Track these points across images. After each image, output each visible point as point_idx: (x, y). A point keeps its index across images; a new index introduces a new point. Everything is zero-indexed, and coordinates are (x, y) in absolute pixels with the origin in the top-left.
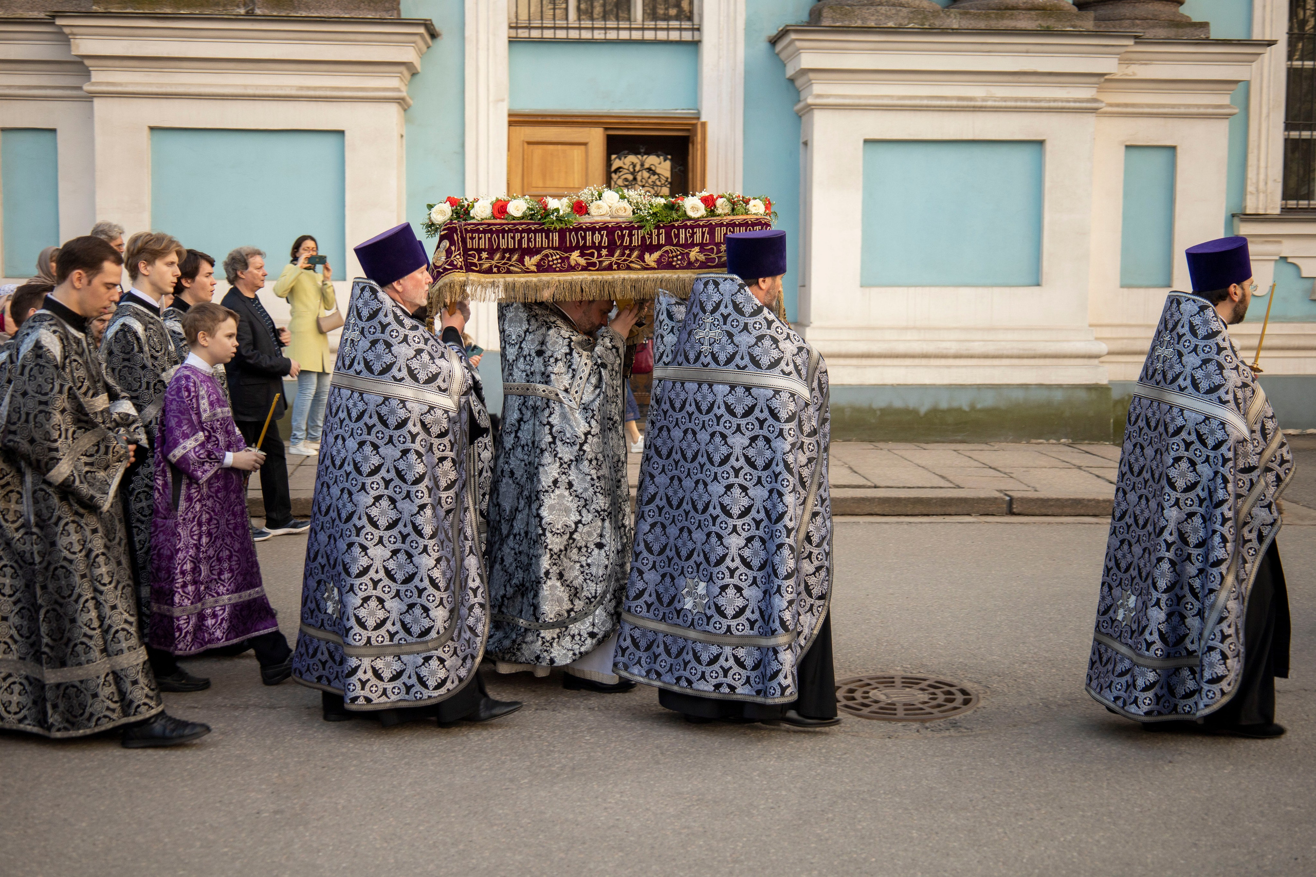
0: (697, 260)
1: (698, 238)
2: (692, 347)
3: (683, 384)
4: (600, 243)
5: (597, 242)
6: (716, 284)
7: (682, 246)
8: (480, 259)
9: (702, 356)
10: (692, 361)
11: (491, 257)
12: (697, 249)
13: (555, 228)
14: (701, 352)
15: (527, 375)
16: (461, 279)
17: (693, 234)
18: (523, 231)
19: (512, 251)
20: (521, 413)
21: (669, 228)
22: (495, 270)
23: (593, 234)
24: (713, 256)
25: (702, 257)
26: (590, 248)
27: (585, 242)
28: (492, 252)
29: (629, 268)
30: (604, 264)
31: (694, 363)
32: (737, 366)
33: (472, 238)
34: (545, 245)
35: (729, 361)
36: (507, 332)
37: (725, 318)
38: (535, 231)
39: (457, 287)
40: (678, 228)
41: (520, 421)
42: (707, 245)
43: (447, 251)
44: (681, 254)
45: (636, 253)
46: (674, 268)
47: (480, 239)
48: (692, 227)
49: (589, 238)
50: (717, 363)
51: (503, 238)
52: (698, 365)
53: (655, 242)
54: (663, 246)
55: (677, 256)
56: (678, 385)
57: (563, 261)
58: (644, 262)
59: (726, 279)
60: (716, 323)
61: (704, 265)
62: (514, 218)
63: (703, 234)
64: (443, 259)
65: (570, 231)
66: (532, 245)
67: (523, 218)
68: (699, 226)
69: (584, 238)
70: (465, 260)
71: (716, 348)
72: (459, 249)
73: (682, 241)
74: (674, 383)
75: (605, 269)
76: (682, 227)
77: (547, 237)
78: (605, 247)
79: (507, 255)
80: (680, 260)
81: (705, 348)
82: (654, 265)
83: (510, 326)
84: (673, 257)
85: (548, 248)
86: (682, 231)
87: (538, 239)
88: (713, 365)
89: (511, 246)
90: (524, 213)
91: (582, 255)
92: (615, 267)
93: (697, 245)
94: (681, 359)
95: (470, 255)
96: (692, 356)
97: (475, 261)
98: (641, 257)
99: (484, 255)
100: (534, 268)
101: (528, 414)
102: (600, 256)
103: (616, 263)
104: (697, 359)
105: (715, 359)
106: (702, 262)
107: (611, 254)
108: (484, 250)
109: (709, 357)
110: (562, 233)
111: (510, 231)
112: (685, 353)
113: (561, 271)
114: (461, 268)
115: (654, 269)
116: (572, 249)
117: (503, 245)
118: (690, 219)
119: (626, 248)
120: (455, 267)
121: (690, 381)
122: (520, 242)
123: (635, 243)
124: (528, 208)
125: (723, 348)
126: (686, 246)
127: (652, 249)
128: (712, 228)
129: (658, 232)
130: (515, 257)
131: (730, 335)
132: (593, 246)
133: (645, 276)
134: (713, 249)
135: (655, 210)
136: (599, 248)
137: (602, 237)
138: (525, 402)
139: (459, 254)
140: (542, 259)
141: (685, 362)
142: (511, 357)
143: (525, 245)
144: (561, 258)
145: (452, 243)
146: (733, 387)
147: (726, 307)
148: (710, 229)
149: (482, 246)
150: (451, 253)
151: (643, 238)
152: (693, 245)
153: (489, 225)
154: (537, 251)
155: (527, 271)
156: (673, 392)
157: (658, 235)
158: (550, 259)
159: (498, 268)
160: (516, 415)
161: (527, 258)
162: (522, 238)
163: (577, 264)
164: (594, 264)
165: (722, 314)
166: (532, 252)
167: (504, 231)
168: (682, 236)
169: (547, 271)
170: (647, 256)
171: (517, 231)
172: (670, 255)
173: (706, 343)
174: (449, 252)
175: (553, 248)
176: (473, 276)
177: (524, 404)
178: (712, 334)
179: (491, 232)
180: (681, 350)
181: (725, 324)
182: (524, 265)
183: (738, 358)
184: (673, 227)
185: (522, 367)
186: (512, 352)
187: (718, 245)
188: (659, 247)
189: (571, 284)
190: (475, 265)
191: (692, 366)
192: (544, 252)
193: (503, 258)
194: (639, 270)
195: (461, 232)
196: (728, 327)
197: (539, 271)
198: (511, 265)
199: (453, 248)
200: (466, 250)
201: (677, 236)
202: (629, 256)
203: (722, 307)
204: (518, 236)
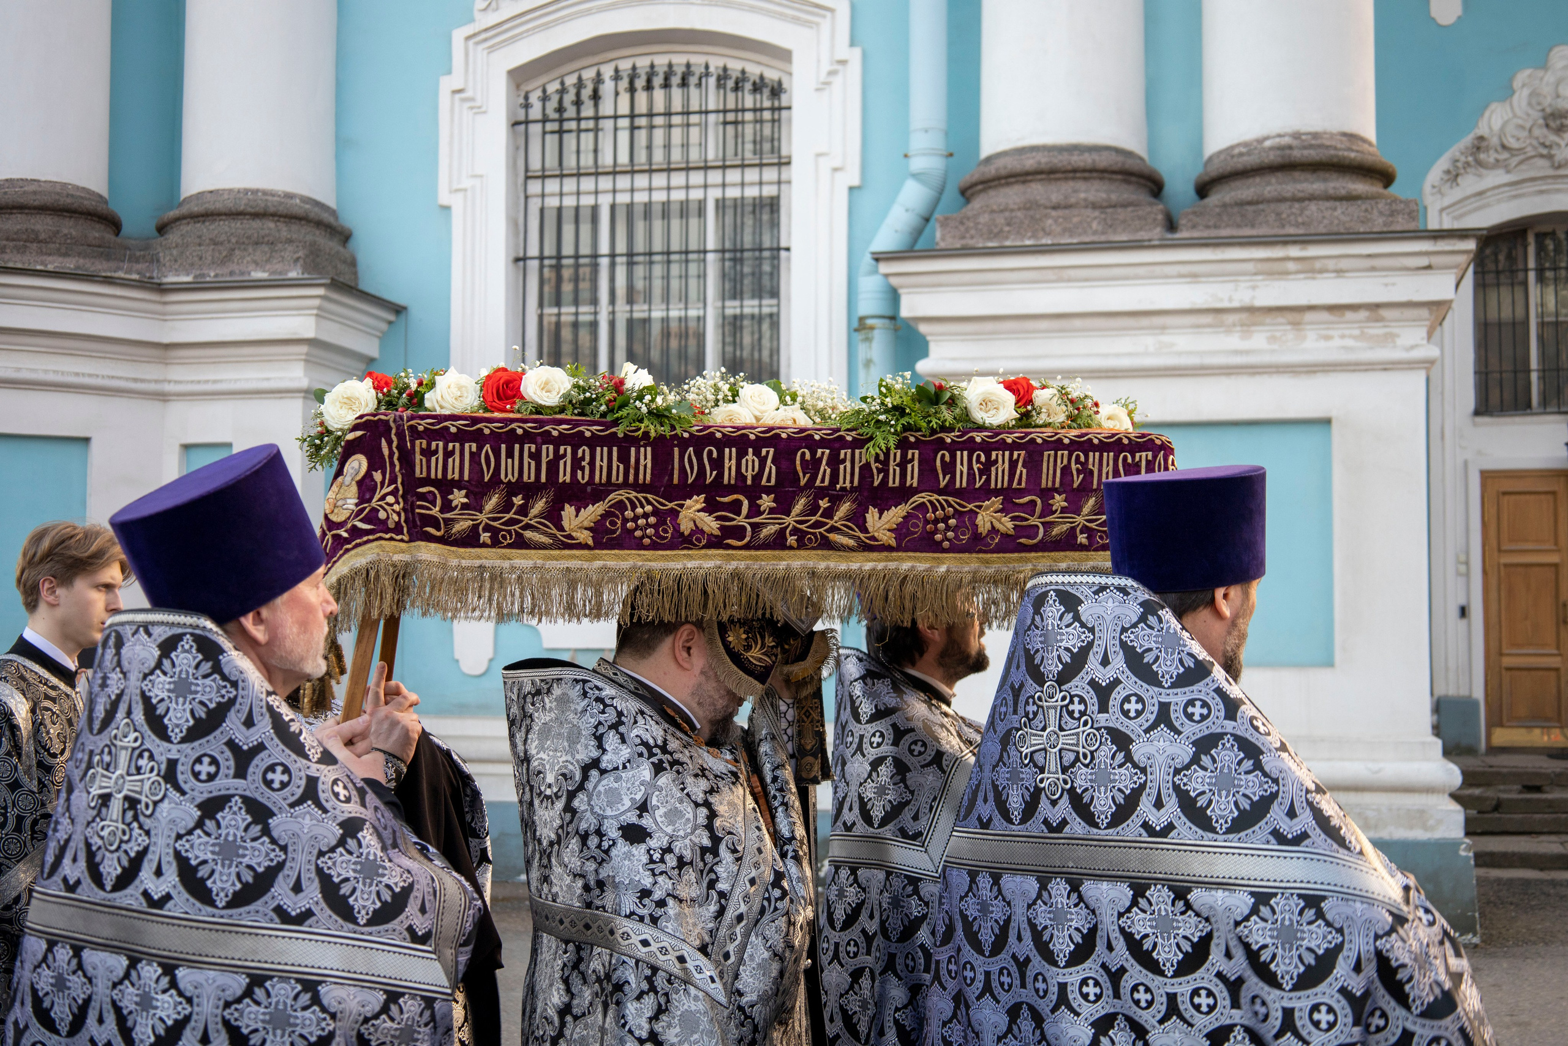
0: (994, 530)
1: (1000, 475)
2: (1015, 777)
3: (996, 879)
4: (757, 477)
5: (749, 475)
6: (1070, 601)
7: (959, 493)
8: (447, 507)
9: (1044, 803)
10: (1016, 816)
11: (475, 504)
12: (996, 502)
13: (646, 434)
14: (1038, 791)
15: (587, 888)
16: (396, 558)
17: (990, 463)
18: (563, 439)
19: (530, 491)
20: (568, 990)
21: (930, 446)
22: (485, 537)
23: (741, 455)
24: (1034, 521)
25: (1006, 524)
26: (731, 489)
27: (720, 475)
28: (478, 491)
29: (826, 544)
30: (765, 532)
31: (1023, 821)
32: (1146, 825)
33: (428, 453)
34: (618, 477)
35: (1124, 811)
36: (535, 764)
37: (1103, 693)
38: (594, 442)
39: (386, 580)
40: (953, 448)
41: (565, 1010)
42: (1021, 493)
43: (360, 483)
44: (958, 514)
45: (845, 508)
46: (937, 547)
47: (448, 454)
48: (987, 447)
49: (730, 464)
50: (1090, 819)
51: (510, 454)
52: (1035, 826)
53: (894, 482)
54: (913, 491)
55: (945, 519)
56: (984, 882)
57: (661, 522)
58: (865, 530)
59: (1103, 588)
60: (1077, 707)
61: (1009, 544)
62: (539, 409)
63: (1013, 464)
64: (351, 503)
65: (684, 444)
66: (583, 477)
67: (562, 410)
68: (1003, 446)
69: (718, 464)
70: (409, 509)
71: (1082, 778)
72: (393, 481)
73: (962, 481)
74: (973, 876)
75: (766, 546)
76: (962, 446)
77: (624, 458)
78: (768, 490)
79: (518, 501)
80: (955, 529)
81: (1051, 777)
82: (887, 538)
83: (541, 748)
84: (936, 521)
85: (625, 485)
86: (962, 456)
87: (601, 463)
88: (1077, 827)
89: (529, 477)
90: (567, 396)
91: (710, 507)
92: (791, 540)
93: (997, 492)
94: (986, 809)
95: (423, 497)
96: (1016, 802)
97: (435, 511)
98: (858, 519)
99: (459, 497)
100: (585, 537)
101: (586, 995)
102: (755, 511)
103: (795, 531)
104: (1030, 809)
105: (1082, 807)
106: (1005, 536)
107: (783, 507)
108: (459, 484)
109: (1065, 802)
110: (662, 447)
111: (528, 437)
112: (998, 794)
113: (654, 546)
114: (398, 529)
115: (888, 548)
116: (685, 492)
117: (509, 472)
118: (981, 428)
119: (821, 493)
120: (382, 526)
121: (1015, 871)
122: (553, 467)
123: (844, 482)
124: (576, 386)
125: (1103, 779)
126: (971, 494)
127: (884, 498)
128: (1034, 452)
129: (904, 455)
130: (539, 506)
131: (1121, 741)
132: (740, 485)
133: (868, 566)
134: (1033, 503)
135: (897, 401)
136: (754, 492)
137: (763, 462)
138: (580, 960)
139: (394, 493)
140: (606, 515)
141: (997, 818)
142: (547, 833)
143: (564, 476)
144: (656, 512)
145: (377, 461)
146: (1139, 890)
147: (1105, 662)
148: (1030, 454)
149: (453, 474)
150: (373, 491)
151: (866, 468)
152: (987, 492)
153: (475, 420)
154: (597, 493)
155: (568, 544)
156: (971, 900)
157: (903, 464)
158: (629, 514)
159: (494, 532)
160: (556, 997)
161: (569, 511)
162: (558, 457)
163: (698, 530)
164: (739, 532)
165: (1093, 683)
166: (581, 495)
167: (511, 438)
168: (961, 468)
169: (621, 547)
170: (872, 516)
171: (547, 438)
172: (930, 515)
173: (1053, 764)
174: (366, 487)
175: (637, 487)
176: (428, 553)
177: (576, 966)
178: (1064, 740)
179: (478, 437)
180: (986, 784)
181: (1103, 708)
182: (561, 528)
183: (1145, 805)
184: (941, 444)
185: (575, 863)
186: (548, 819)
187: (1047, 494)
188: (903, 493)
189: (679, 580)
190: (434, 522)
191: (1016, 829)
192: (614, 497)
193: (507, 506)
194: (851, 549)
195: (400, 435)
196: (1112, 718)
197: (599, 545)
198: (528, 527)
199: (377, 476)
200: (411, 484)
201: (949, 468)
202: (829, 513)
203: (1093, 662)
204: (547, 452)
